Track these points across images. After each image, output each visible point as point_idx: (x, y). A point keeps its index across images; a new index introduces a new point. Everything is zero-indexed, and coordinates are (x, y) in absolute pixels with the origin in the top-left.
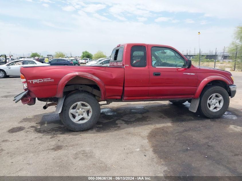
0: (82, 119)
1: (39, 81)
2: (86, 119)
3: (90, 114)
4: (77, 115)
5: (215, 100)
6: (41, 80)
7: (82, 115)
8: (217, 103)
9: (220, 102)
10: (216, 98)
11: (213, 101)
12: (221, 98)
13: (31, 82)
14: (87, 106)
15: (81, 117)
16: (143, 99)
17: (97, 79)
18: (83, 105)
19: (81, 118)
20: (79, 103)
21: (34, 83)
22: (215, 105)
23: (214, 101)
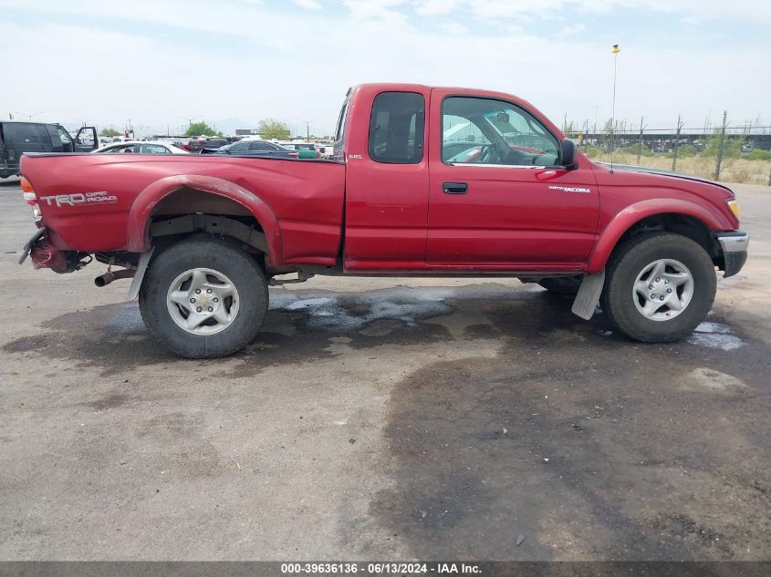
0: (211, 322)
1: (75, 199)
2: (223, 324)
3: (235, 309)
4: (193, 308)
5: (662, 281)
6: (80, 198)
7: (210, 309)
8: (668, 291)
9: (680, 290)
10: (665, 274)
11: (655, 284)
12: (685, 275)
13: (49, 203)
14: (223, 283)
15: (206, 314)
16: (410, 269)
17: (250, 197)
18: (211, 278)
19: (204, 318)
20: (197, 272)
21: (59, 205)
22: (662, 298)
23: (660, 285)
